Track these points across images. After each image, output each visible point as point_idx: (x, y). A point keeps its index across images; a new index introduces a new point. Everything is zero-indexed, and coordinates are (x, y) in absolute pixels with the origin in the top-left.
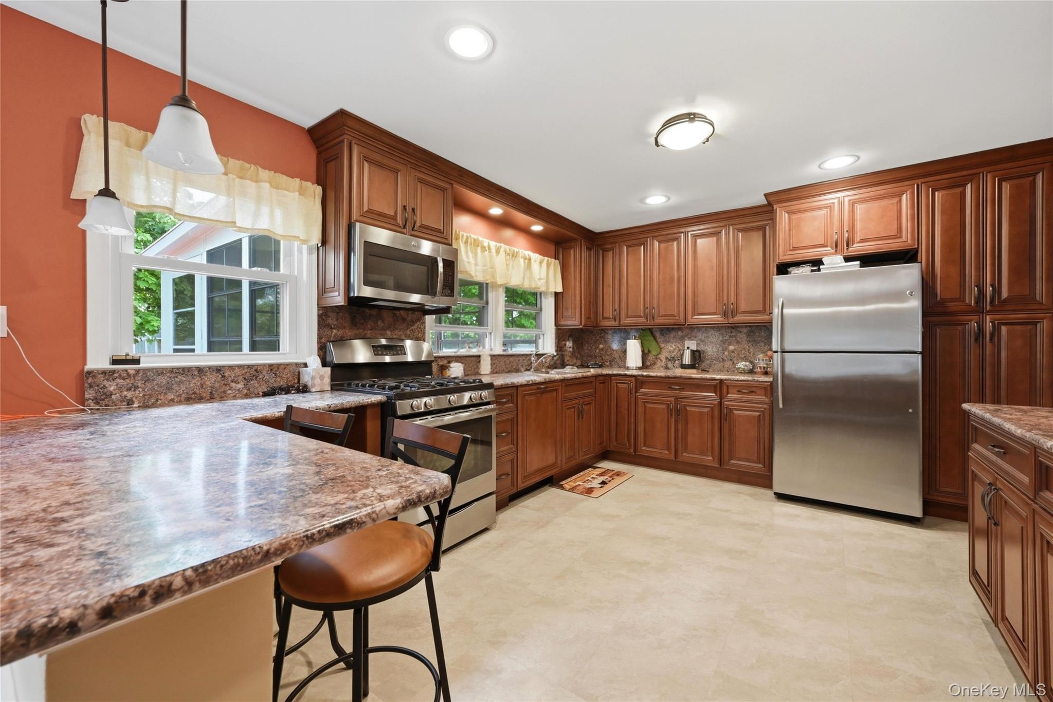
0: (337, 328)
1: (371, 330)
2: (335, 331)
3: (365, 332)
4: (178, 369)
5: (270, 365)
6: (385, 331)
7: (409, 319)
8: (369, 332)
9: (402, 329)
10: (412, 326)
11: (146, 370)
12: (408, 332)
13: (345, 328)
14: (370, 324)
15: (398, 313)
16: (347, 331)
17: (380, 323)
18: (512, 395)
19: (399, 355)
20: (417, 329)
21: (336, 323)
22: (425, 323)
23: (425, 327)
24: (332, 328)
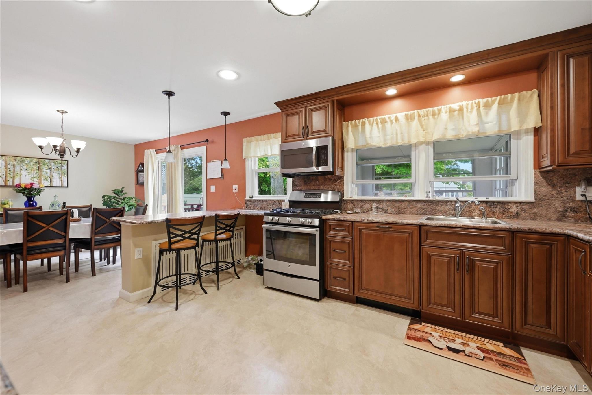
0: (299, 186)
1: (313, 186)
2: (298, 187)
3: (311, 187)
4: (258, 200)
5: (278, 200)
6: (320, 186)
7: (333, 179)
8: (312, 187)
9: (329, 185)
10: (335, 182)
11: (254, 200)
12: (333, 186)
13: (302, 186)
14: (313, 183)
15: (327, 176)
16: (303, 187)
17: (317, 182)
18: (348, 226)
19: (317, 198)
20: (338, 184)
21: (298, 184)
22: (343, 180)
23: (344, 182)
24: (297, 186)
